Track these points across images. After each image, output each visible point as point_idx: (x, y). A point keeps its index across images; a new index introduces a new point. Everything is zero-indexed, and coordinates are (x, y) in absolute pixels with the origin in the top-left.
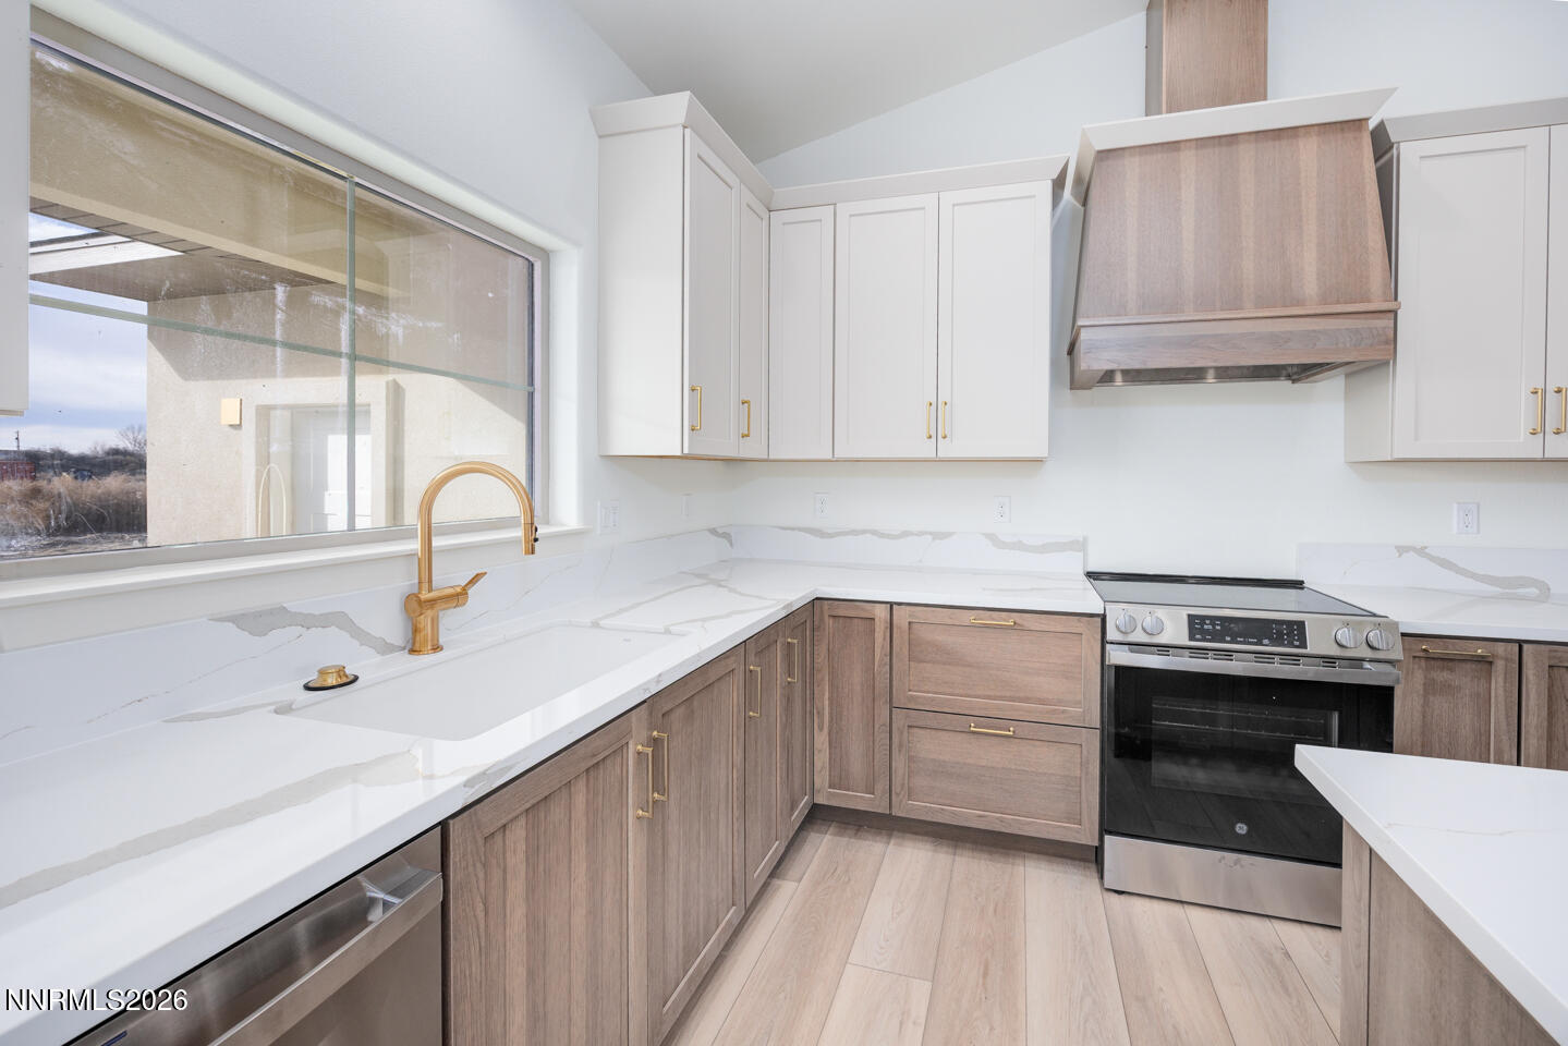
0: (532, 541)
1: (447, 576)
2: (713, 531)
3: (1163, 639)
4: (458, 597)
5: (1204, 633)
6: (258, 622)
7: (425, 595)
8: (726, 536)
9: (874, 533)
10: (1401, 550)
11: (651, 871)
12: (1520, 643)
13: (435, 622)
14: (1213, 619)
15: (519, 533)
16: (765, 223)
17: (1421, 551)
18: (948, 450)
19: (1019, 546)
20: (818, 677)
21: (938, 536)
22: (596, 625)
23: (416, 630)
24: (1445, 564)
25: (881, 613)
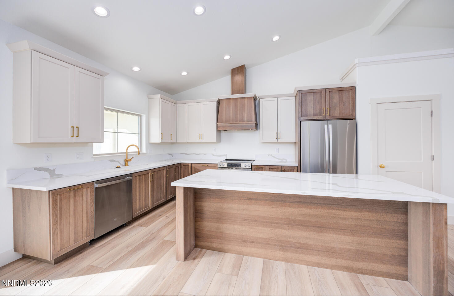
0: (139, 154)
1: (129, 158)
2: (169, 154)
3: (225, 166)
4: (130, 160)
5: (229, 165)
6: (112, 161)
7: (127, 159)
8: (172, 155)
9: (195, 154)
10: (269, 155)
11: (152, 188)
12: (266, 166)
13: (128, 163)
14: (230, 164)
15: (138, 153)
16: (175, 106)
17: (271, 155)
18: (203, 141)
19: (217, 156)
20: (181, 174)
21: (205, 154)
22: (147, 164)
23: (126, 163)
24: (274, 157)
25: (190, 165)
